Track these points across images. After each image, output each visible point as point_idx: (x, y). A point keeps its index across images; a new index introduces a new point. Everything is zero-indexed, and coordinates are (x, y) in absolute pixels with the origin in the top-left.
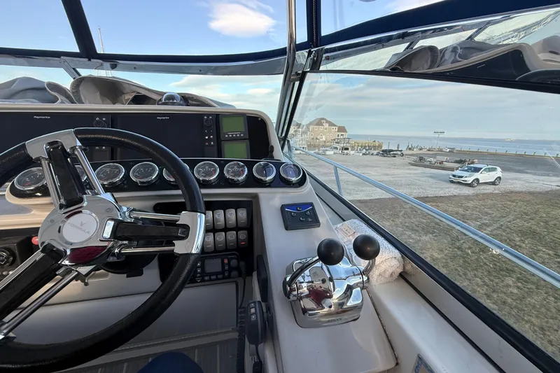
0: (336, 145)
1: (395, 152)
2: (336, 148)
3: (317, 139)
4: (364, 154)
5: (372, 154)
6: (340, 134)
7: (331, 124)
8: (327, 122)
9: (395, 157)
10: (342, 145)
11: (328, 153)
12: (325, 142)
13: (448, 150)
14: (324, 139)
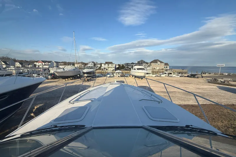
0: (165, 72)
1: (198, 76)
2: (166, 73)
3: (155, 69)
4: (180, 76)
5: (185, 76)
6: (166, 66)
7: (161, 62)
8: (159, 61)
9: (198, 78)
10: (169, 72)
11: (162, 76)
12: (158, 70)
13: (227, 74)
14: (158, 69)
